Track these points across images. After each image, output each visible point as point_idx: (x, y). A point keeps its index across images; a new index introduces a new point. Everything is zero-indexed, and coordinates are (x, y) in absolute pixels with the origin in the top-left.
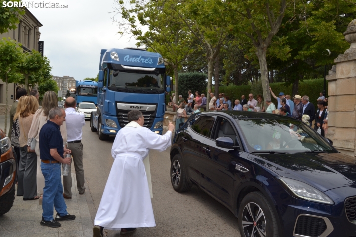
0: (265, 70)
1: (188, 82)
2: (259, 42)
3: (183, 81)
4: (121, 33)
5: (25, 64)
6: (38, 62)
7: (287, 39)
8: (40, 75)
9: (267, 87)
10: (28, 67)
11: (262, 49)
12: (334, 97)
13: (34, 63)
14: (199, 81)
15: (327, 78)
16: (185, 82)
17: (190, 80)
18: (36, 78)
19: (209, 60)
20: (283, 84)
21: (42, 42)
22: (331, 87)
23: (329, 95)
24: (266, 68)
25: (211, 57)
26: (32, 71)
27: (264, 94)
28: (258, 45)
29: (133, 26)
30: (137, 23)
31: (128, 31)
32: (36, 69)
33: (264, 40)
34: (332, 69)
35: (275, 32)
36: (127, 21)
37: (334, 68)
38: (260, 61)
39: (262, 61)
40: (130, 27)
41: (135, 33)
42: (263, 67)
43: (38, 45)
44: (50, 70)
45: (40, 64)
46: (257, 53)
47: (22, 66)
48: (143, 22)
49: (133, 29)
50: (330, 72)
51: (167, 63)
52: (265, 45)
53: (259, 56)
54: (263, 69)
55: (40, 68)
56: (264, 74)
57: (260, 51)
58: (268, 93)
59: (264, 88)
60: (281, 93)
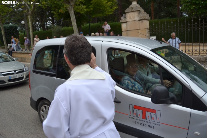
0: (74, 19)
2: (69, 1)
9: (77, 29)
12: (126, 32)
14: (13, 30)
15: (121, 21)
19: (29, 14)
22: (124, 26)
23: (122, 30)
25: (30, 12)
28: (69, 3)
33: (72, 0)
34: (123, 16)
37: (124, 16)
39: (72, 13)
50: (122, 18)
52: (73, 4)
53: (70, 10)
56: (74, 21)
57: (70, 7)
58: (77, 32)
59: (75, 30)
60: (81, 33)
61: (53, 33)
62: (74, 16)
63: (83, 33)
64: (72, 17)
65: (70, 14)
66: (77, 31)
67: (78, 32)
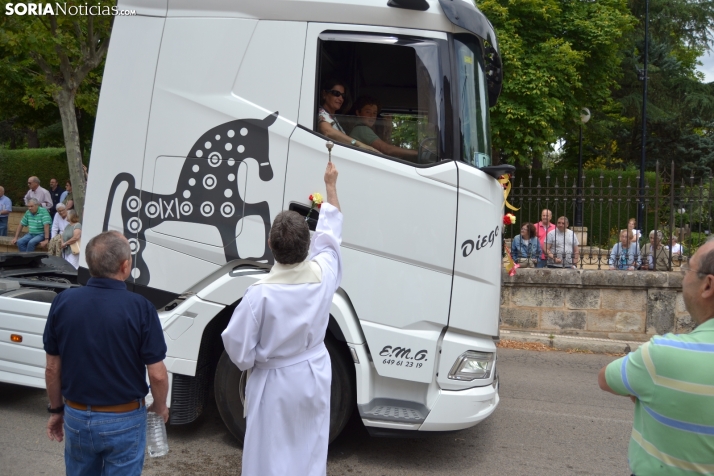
0: (74, 132)
2: (62, 75)
11: (69, 90)
24: (76, 129)
27: (72, 177)
28: (61, 81)
33: (73, 75)
38: (65, 113)
39: (69, 114)
42: (71, 126)
46: (58, 97)
52: (75, 84)
53: (63, 103)
54: (71, 129)
56: (73, 139)
57: (65, 94)
59: (73, 166)
62: (76, 124)
64: (68, 127)
65: (63, 116)
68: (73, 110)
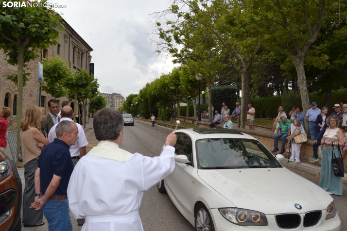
0: (303, 79)
1: (220, 96)
2: (296, 51)
3: (216, 94)
4: (159, 52)
5: (74, 81)
6: (86, 79)
7: (326, 47)
8: (88, 91)
9: (306, 96)
10: (77, 84)
11: (300, 58)
13: (82, 80)
14: (230, 94)
16: (217, 95)
17: (221, 93)
18: (85, 94)
19: (242, 72)
20: (316, 94)
21: (93, 64)
24: (305, 77)
25: (244, 70)
26: (81, 87)
27: (302, 103)
28: (295, 54)
29: (170, 45)
30: (174, 42)
31: (165, 49)
32: (84, 86)
33: (301, 49)
35: (313, 40)
36: (164, 41)
39: (300, 70)
40: (167, 46)
41: (172, 51)
42: (301, 76)
43: (89, 67)
44: (98, 87)
45: (88, 81)
46: (294, 62)
47: (72, 83)
48: (179, 41)
49: (169, 48)
51: (201, 77)
52: (303, 54)
53: (297, 65)
54: (301, 78)
55: (87, 84)
56: (302, 83)
57: (298, 60)
58: (307, 102)
59: (303, 97)
60: (314, 103)
61: (282, 101)
62: (304, 75)
63: (317, 104)
64: (300, 77)
65: (297, 72)
66: (307, 100)
67: (309, 101)
68: (302, 68)
